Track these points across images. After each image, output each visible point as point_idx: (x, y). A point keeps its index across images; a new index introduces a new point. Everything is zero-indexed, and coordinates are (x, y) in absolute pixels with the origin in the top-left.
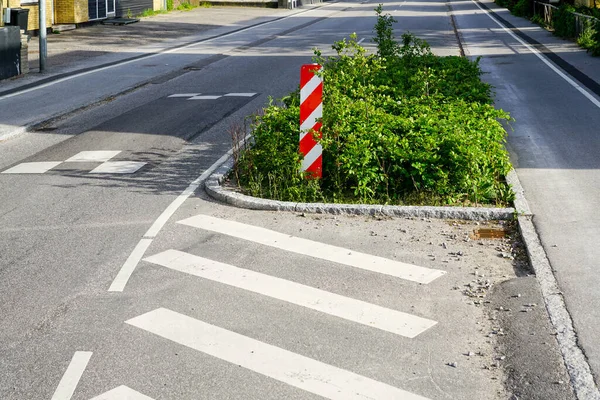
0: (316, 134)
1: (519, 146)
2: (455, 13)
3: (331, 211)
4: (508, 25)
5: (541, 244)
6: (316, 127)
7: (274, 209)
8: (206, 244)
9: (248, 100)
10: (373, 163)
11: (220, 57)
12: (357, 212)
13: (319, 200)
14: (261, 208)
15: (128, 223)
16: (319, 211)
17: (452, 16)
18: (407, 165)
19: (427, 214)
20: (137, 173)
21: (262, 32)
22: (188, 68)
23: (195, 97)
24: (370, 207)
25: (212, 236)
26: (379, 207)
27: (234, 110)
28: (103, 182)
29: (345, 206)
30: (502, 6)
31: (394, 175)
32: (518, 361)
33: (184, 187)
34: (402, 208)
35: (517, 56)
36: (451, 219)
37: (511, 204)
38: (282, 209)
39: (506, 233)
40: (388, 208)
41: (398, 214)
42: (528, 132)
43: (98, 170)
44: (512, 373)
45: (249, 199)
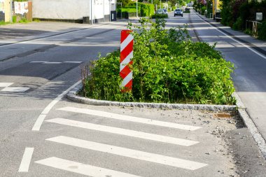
0: (131, 66)
1: (238, 84)
2: (196, 28)
3: (139, 106)
4: (229, 34)
5: (250, 117)
6: (131, 63)
7: (108, 105)
8: (75, 116)
9: (78, 65)
10: (161, 83)
11: (54, 46)
12: (153, 106)
13: (132, 101)
14: (101, 104)
15: (30, 109)
16: (132, 106)
17: (194, 30)
18: (180, 84)
19: (190, 108)
20: (27, 91)
21: (76, 35)
22: (36, 50)
23: (46, 62)
24: (159, 104)
25: (77, 114)
26: (164, 104)
27: (71, 68)
28: (9, 95)
29: (146, 103)
30: (226, 25)
31: (172, 89)
32: (239, 152)
33: (55, 97)
34: (176, 105)
35: (236, 49)
36: (203, 110)
37: (234, 104)
38: (112, 105)
39: (232, 115)
40: (169, 105)
41: (175, 107)
42: (243, 79)
43: (4, 90)
44: (236, 156)
45: (94, 100)
